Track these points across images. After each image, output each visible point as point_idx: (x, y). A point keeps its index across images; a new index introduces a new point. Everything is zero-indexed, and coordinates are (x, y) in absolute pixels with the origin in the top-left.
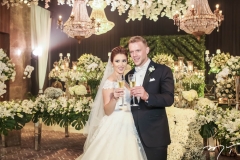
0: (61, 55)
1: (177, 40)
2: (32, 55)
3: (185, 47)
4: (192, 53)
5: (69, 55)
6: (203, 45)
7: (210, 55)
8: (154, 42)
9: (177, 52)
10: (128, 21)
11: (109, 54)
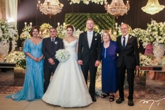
0: (26, 23)
1: (99, 16)
3: (104, 21)
4: (108, 24)
5: (31, 23)
6: (114, 20)
7: (118, 26)
8: (86, 16)
9: (100, 23)
10: (71, 3)
11: (59, 24)
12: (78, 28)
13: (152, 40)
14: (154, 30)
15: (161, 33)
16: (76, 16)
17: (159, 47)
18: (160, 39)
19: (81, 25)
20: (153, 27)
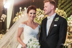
2: (3, 8)
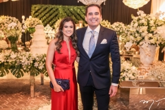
1: (74, 9)
3: (79, 15)
8: (57, 9)
11: (23, 17)
12: (48, 23)
13: (139, 38)
14: (143, 25)
15: (152, 29)
16: (45, 9)
17: (149, 49)
18: (150, 38)
19: (51, 20)
20: (139, 20)
